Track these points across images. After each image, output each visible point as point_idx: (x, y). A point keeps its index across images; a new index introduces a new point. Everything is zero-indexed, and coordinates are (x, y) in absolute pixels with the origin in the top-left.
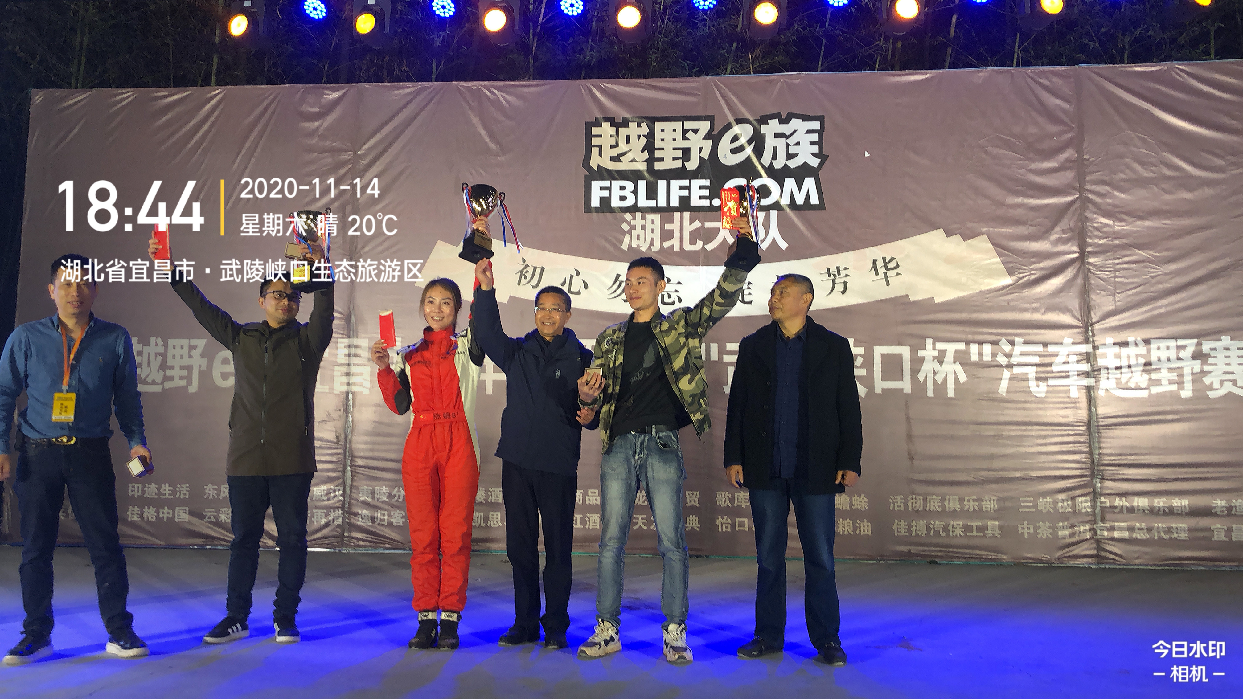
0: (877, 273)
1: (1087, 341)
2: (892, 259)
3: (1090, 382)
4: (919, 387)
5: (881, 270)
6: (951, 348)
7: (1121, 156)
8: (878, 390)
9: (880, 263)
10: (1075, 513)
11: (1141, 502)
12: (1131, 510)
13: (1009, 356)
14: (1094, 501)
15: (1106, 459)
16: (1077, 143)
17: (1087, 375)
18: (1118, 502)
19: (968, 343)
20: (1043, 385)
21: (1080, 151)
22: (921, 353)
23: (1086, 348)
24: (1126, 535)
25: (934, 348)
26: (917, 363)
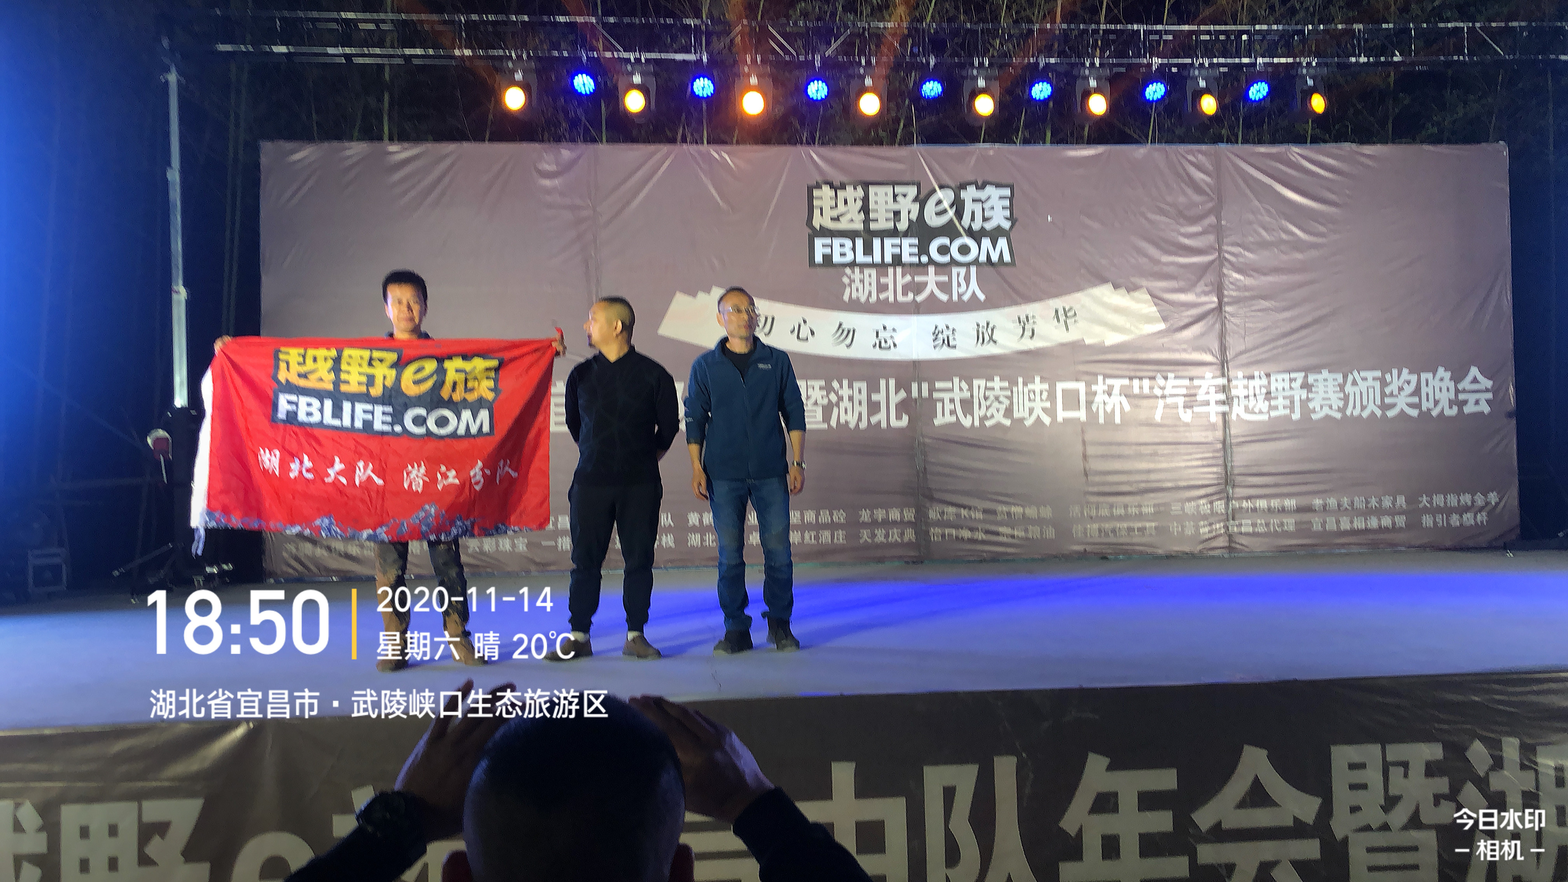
0: (1058, 320)
1: (1223, 375)
2: (1071, 309)
3: (1225, 408)
4: (1092, 415)
5: (1062, 318)
6: (1117, 383)
7: (1250, 223)
8: (1060, 419)
9: (1061, 312)
10: (1213, 513)
11: (1262, 504)
12: (1254, 510)
13: (1163, 388)
14: (1227, 504)
15: (1236, 471)
16: (1217, 211)
17: (1224, 403)
18: (1245, 504)
19: (1131, 378)
20: (1189, 411)
21: (1219, 219)
22: (1094, 388)
23: (1222, 381)
24: (1251, 530)
25: (1104, 383)
26: (1091, 394)
